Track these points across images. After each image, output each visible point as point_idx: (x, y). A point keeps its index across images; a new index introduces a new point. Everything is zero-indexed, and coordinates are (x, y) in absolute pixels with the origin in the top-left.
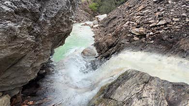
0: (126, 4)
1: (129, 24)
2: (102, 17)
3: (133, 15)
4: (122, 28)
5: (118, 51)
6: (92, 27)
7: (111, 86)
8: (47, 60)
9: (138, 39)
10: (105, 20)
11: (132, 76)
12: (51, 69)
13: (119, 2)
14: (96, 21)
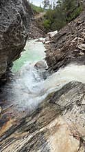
1: (76, 40)
2: (53, 34)
4: (70, 43)
5: (65, 65)
6: (44, 43)
7: (56, 93)
8: (4, 71)
9: (83, 54)
10: (55, 36)
11: (75, 86)
14: (48, 38)
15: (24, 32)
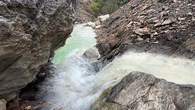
0: (129, 4)
1: (132, 24)
2: (104, 17)
3: (137, 15)
4: (125, 28)
5: (121, 52)
6: (94, 28)
7: (114, 88)
8: (46, 62)
9: (141, 39)
10: (107, 20)
11: (137, 78)
12: (51, 72)
13: (121, 2)
14: (98, 22)
15: (73, 15)
